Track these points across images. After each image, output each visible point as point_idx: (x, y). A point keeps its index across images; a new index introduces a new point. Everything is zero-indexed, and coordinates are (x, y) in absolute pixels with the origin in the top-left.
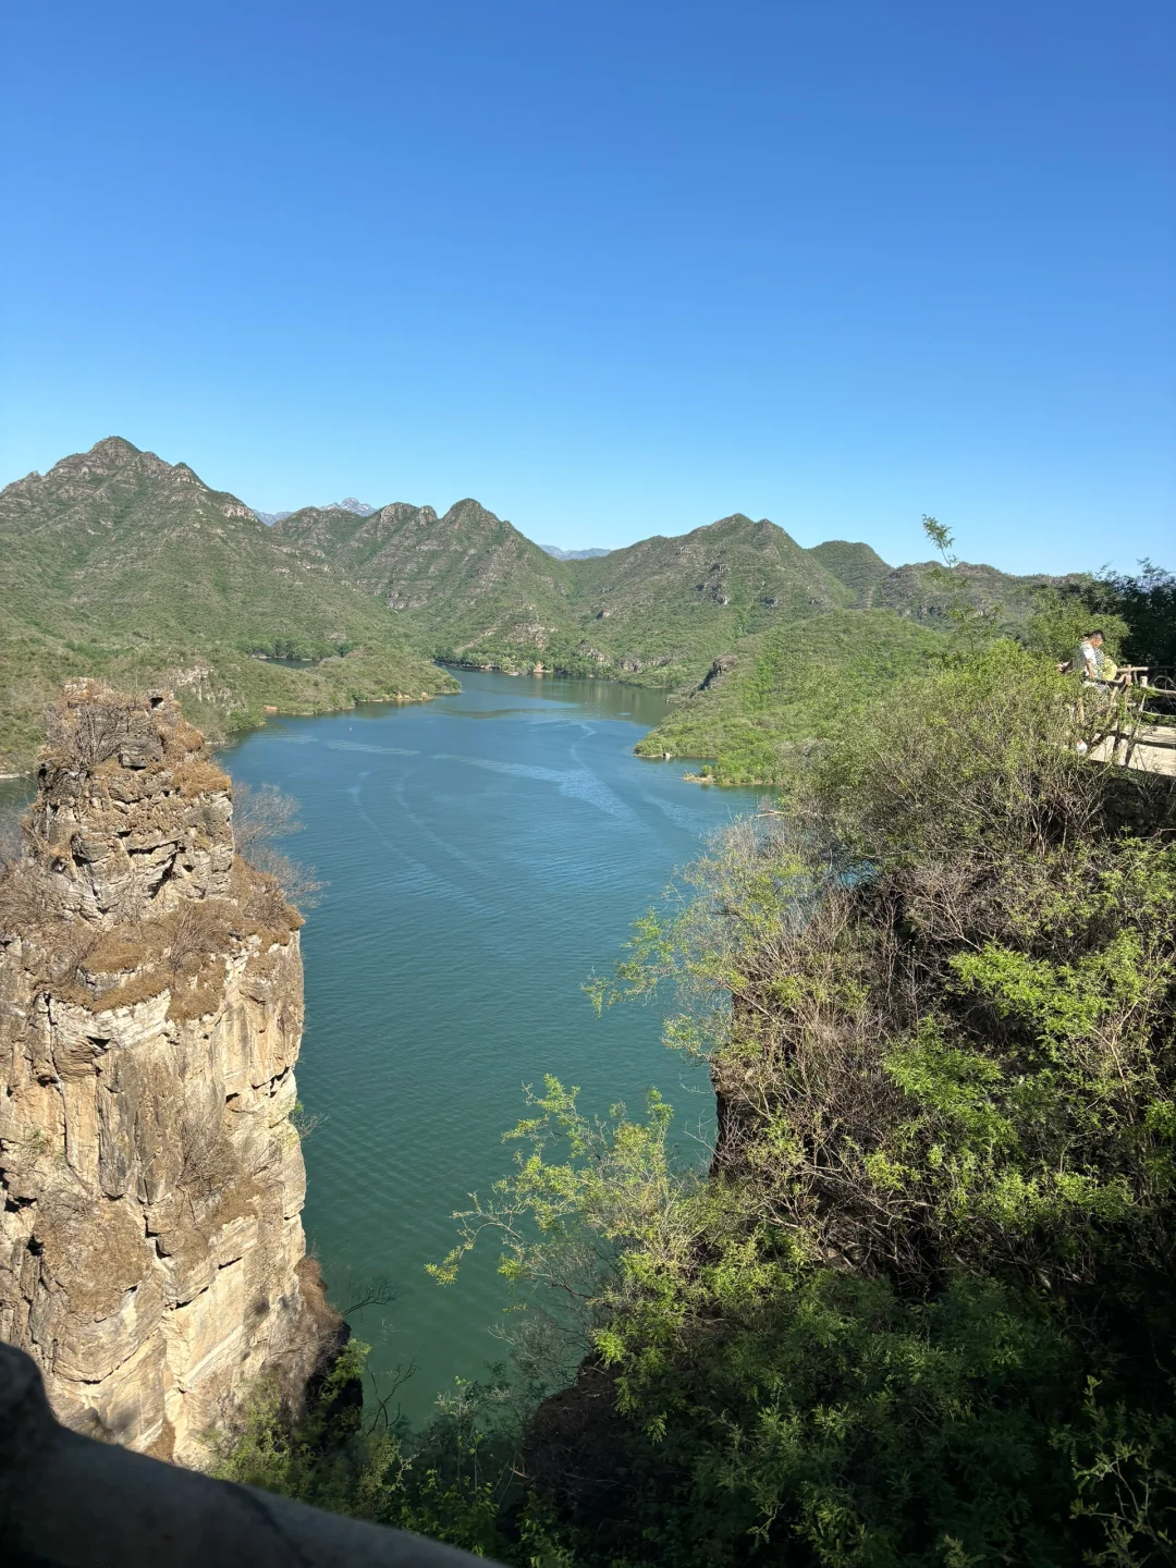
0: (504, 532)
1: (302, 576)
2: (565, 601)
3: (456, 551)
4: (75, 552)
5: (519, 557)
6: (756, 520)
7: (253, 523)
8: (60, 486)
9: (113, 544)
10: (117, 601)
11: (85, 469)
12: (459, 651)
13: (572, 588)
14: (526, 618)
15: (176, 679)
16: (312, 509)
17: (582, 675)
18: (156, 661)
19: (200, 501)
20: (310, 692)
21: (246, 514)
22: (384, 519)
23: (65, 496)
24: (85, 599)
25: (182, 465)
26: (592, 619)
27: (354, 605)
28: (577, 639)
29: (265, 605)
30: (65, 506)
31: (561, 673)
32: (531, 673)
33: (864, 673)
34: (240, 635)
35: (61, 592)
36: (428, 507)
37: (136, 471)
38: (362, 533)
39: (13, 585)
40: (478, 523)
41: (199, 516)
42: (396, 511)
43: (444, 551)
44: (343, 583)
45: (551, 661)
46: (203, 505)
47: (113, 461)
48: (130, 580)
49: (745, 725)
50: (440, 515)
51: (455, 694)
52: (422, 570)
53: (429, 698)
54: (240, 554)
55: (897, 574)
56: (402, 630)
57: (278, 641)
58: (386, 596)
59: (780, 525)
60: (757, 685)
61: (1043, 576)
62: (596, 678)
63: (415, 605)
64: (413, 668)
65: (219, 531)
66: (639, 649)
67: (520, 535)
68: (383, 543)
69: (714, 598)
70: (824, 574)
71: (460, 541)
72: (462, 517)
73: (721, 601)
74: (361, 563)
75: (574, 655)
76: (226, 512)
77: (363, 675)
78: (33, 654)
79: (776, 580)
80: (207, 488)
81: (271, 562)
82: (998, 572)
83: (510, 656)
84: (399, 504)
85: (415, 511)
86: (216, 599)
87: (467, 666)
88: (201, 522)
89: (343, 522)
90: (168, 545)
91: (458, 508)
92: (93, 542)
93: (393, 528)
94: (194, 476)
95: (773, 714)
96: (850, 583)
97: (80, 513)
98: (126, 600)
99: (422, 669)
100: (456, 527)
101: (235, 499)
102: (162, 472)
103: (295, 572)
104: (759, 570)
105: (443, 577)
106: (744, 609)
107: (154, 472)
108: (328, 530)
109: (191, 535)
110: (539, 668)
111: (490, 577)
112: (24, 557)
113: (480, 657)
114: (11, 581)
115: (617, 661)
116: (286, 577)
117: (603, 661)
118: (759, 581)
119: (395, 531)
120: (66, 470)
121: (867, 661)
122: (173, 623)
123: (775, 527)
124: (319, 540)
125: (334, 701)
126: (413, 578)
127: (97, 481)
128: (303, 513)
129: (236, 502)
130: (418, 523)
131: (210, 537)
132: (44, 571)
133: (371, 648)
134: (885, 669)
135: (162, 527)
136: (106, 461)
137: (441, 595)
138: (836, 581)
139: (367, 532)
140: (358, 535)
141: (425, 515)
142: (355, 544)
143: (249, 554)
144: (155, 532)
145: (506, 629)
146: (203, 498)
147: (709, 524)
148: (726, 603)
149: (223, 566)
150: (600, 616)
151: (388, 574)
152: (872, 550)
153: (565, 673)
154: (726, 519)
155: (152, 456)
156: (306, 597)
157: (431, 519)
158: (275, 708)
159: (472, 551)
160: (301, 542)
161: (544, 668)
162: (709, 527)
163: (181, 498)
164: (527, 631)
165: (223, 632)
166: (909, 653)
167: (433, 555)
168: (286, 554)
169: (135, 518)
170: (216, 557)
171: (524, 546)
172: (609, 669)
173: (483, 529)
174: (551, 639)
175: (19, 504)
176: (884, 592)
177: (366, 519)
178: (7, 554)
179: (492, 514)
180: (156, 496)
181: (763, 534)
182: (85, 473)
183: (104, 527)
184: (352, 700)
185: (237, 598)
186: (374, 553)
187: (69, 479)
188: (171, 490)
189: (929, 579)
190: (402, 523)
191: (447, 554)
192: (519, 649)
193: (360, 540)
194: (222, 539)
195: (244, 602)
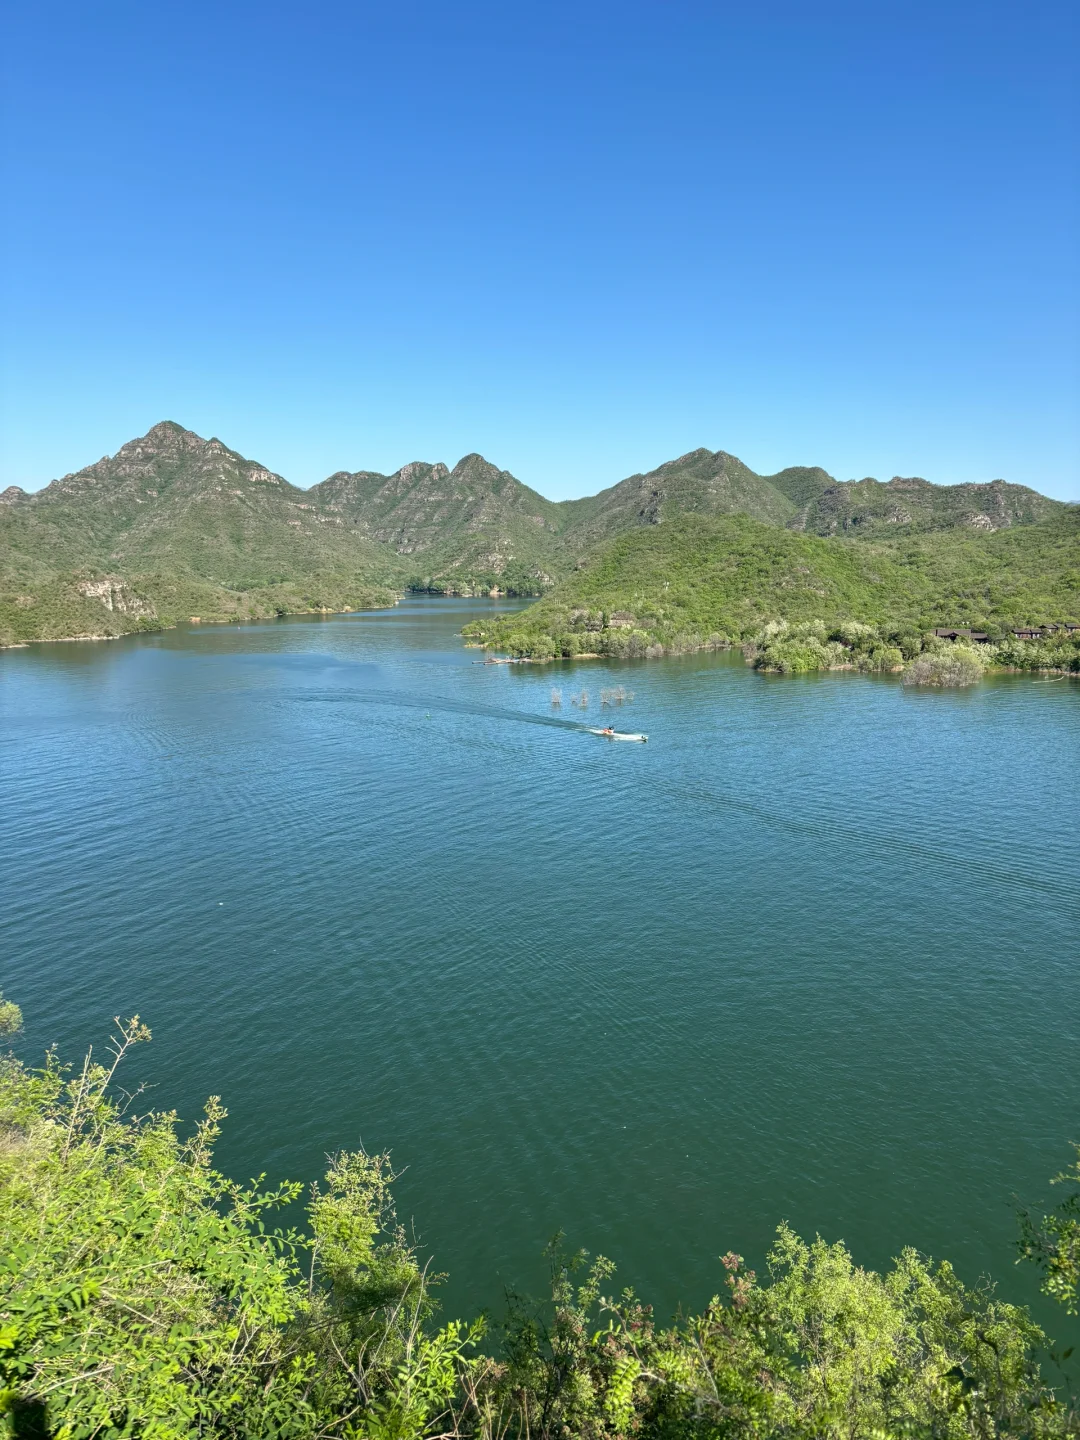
0: (502, 481)
1: (311, 527)
3: (457, 500)
4: (124, 519)
5: (514, 501)
7: (276, 486)
8: (119, 465)
9: (154, 509)
10: (145, 554)
11: (139, 450)
12: (427, 580)
13: (561, 525)
14: (488, 550)
16: (344, 473)
17: (529, 594)
20: (232, 606)
21: (269, 478)
22: (404, 477)
23: (122, 473)
24: (122, 554)
25: (214, 440)
28: (532, 564)
29: (270, 551)
30: (121, 480)
31: (512, 594)
32: (486, 594)
34: (244, 576)
35: (106, 550)
36: (441, 464)
37: (178, 449)
38: (384, 491)
39: (55, 545)
40: (481, 474)
41: (221, 482)
42: (414, 470)
43: (448, 500)
44: (353, 532)
45: (505, 584)
46: (226, 471)
47: (162, 441)
48: (158, 535)
50: (450, 470)
52: (428, 517)
54: (256, 511)
56: (397, 569)
58: (398, 542)
59: (737, 456)
61: (969, 484)
63: (420, 548)
65: (239, 492)
67: (517, 482)
68: (403, 498)
69: (651, 520)
71: (462, 491)
72: (467, 470)
74: (382, 516)
75: (524, 577)
76: (252, 477)
80: (236, 458)
81: (284, 516)
82: (928, 484)
83: (470, 582)
84: (417, 463)
85: (430, 467)
86: (229, 548)
87: (435, 592)
88: (222, 486)
89: (370, 482)
90: (194, 506)
91: (463, 462)
92: (141, 509)
93: (410, 484)
94: (224, 449)
96: (797, 502)
97: (131, 487)
98: (152, 553)
100: (461, 479)
101: (259, 465)
102: (199, 446)
103: (306, 524)
104: (692, 494)
105: (444, 524)
107: (193, 448)
108: (357, 490)
109: (213, 497)
110: (494, 593)
111: (481, 520)
112: (81, 524)
113: (443, 584)
114: (53, 542)
116: (298, 528)
118: (692, 503)
119: (414, 486)
120: (126, 452)
122: (187, 569)
123: (730, 457)
124: (348, 499)
125: (252, 612)
126: (419, 526)
127: (148, 458)
128: (336, 477)
129: (260, 468)
130: (431, 478)
131: (230, 497)
132: (96, 534)
135: (191, 493)
136: (156, 442)
137: (441, 538)
139: (388, 489)
140: (381, 493)
141: (438, 471)
142: (377, 501)
144: (187, 496)
145: (470, 561)
146: (227, 466)
147: (676, 459)
149: (239, 521)
151: (401, 523)
152: (825, 474)
153: (515, 593)
154: (690, 453)
155: (193, 435)
156: (304, 543)
157: (443, 475)
158: (198, 619)
159: (470, 499)
161: (500, 591)
162: (674, 462)
163: (210, 468)
164: (488, 561)
167: (439, 504)
168: (303, 510)
169: (174, 487)
170: (233, 515)
171: (520, 491)
173: (484, 479)
174: (507, 565)
175: (87, 483)
177: (389, 478)
179: (492, 465)
180: (191, 468)
181: (717, 464)
182: (139, 453)
183: (151, 497)
184: (271, 612)
185: (248, 547)
186: (393, 507)
187: (126, 459)
188: (204, 462)
189: (861, 494)
190: (419, 479)
191: (450, 503)
192: (479, 576)
193: (383, 496)
194: (240, 499)
195: (254, 551)
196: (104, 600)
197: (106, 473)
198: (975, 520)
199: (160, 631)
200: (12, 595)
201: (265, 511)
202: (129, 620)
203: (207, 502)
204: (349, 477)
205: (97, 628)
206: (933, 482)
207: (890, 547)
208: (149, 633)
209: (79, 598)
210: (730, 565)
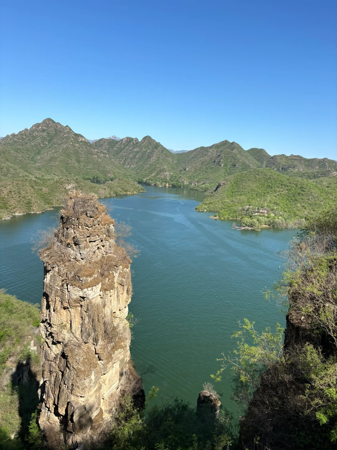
0: (158, 145)
1: (100, 158)
2: (175, 165)
3: (144, 151)
4: (37, 151)
5: (162, 153)
6: (231, 142)
7: (87, 143)
8: (34, 132)
9: (48, 149)
10: (49, 165)
11: (40, 127)
12: (145, 180)
13: (177, 161)
14: (164, 170)
15: (66, 187)
16: (103, 139)
17: (180, 187)
18: (60, 182)
20: (103, 191)
21: (85, 140)
22: (124, 141)
23: (35, 135)
24: (40, 164)
25: (67, 126)
26: (183, 171)
27: (115, 166)
28: (178, 176)
29: (90, 166)
30: (35, 138)
31: (174, 186)
32: (165, 186)
33: (263, 187)
35: (33, 162)
36: (136, 138)
37: (54, 128)
38: (117, 146)
39: (20, 160)
40: (150, 143)
41: (72, 141)
42: (127, 139)
43: (141, 151)
44: (112, 160)
45: (171, 183)
46: (73, 137)
47: (48, 125)
48: (52, 159)
49: (228, 202)
50: (140, 141)
51: (144, 192)
52: (134, 156)
53: (136, 193)
54: (83, 152)
55: (272, 158)
56: (129, 174)
57: (94, 177)
58: (124, 164)
59: (238, 143)
60: (231, 190)
61: (316, 159)
62: (184, 188)
63: (132, 166)
64: (132, 184)
65: (77, 145)
66: (197, 180)
67: (162, 146)
68: (123, 148)
69: (219, 164)
70: (251, 158)
71: (145, 148)
72: (146, 141)
73: (221, 165)
74: (117, 154)
75: (178, 181)
76: (79, 139)
77: (118, 186)
78: (27, 180)
79: (237, 159)
80: (74, 133)
81: (92, 154)
82: (302, 158)
83: (159, 181)
84: (128, 137)
85: (132, 139)
86: (76, 164)
87: (146, 184)
88: (72, 142)
89: (112, 143)
90: (63, 149)
91: (145, 138)
92: (43, 148)
93: (126, 144)
94: (70, 129)
95: (236, 199)
96: (258, 160)
97: (39, 140)
98: (51, 164)
99: (134, 185)
100: (144, 144)
101: (82, 136)
102: (62, 128)
103: (98, 157)
104: (232, 157)
105: (140, 158)
106: (228, 168)
107: (59, 128)
108: (108, 145)
109: (69, 146)
110: (167, 185)
111: (154, 159)
112: (23, 152)
113: (151, 181)
115: (190, 183)
116: (96, 158)
117: (186, 183)
118: (232, 160)
119: (127, 145)
120: (35, 128)
121: (264, 183)
122: (64, 171)
124: (105, 148)
126: (131, 159)
127: (44, 131)
128: (101, 140)
129: (82, 137)
130: (133, 143)
131: (75, 147)
132: (29, 156)
133: (120, 179)
134: (269, 186)
135: (61, 144)
136: (46, 125)
137: (139, 164)
138: (254, 160)
139: (119, 145)
140: (116, 146)
141: (135, 140)
142: (115, 149)
143: (86, 152)
144: (60, 145)
145: (158, 173)
146: (73, 135)
147: (217, 143)
148: (222, 166)
149: (78, 155)
150: (185, 170)
151: (125, 157)
152: (265, 151)
153: (175, 186)
154: (222, 141)
155: (59, 124)
156: (102, 164)
157: (137, 142)
159: (149, 151)
160: (100, 148)
161: (169, 185)
163: (67, 136)
164: (164, 174)
165: (78, 174)
166: (276, 181)
167: (137, 152)
168: (96, 152)
169: (54, 141)
170: (76, 153)
171: (164, 149)
172: (187, 185)
173: (152, 144)
174: (171, 176)
175: (22, 137)
176: (269, 163)
177: (119, 142)
178: (19, 151)
179: (154, 140)
180: (60, 135)
181: (233, 146)
182: (40, 129)
183: (45, 144)
184: (115, 194)
185: (82, 164)
186: (121, 151)
187: (36, 130)
188: (64, 133)
189: (282, 159)
190: (129, 143)
191: (142, 152)
192: (162, 179)
193: (117, 148)
194: (78, 147)
195: (84, 165)
197: (24, 134)
198: (333, 173)
200: (41, 188)
204: (105, 140)
206: (304, 157)
207: (314, 182)
209: (64, 190)
210: (284, 190)
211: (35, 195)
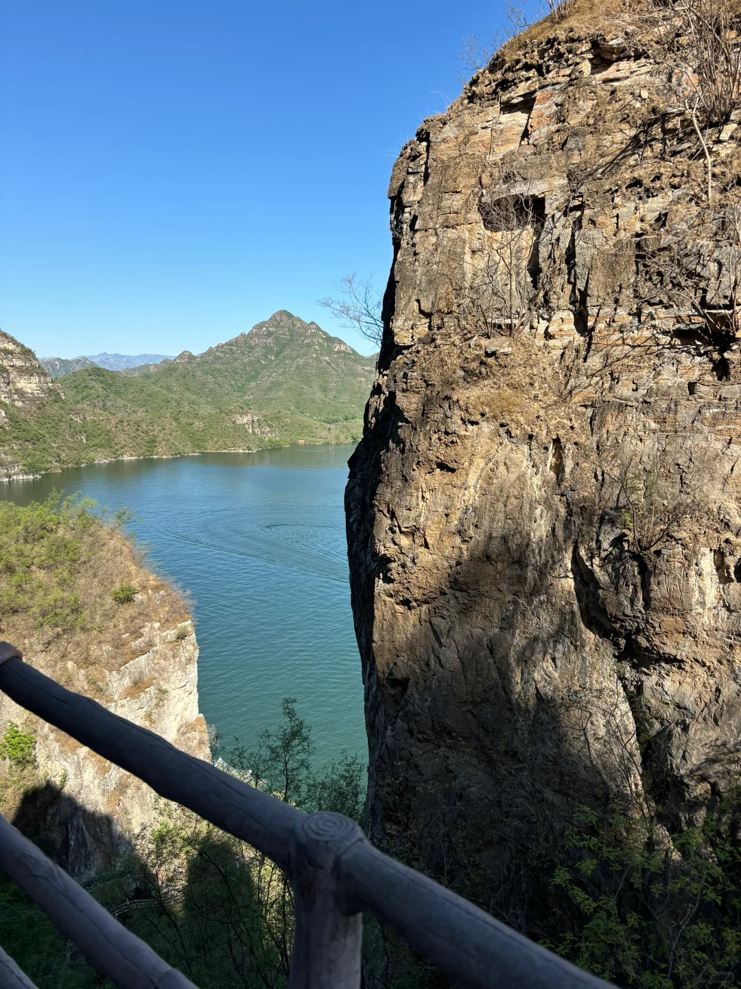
4: (253, 373)
7: (350, 354)
8: (252, 338)
9: (272, 368)
10: (266, 397)
11: (264, 329)
15: (236, 420)
19: (318, 342)
20: (325, 433)
21: (346, 349)
23: (253, 344)
24: (251, 397)
25: (313, 323)
29: (345, 398)
30: (252, 348)
37: (289, 328)
39: (211, 389)
41: (316, 351)
46: (320, 344)
47: (279, 323)
48: (275, 385)
54: (337, 371)
65: (327, 358)
76: (335, 348)
80: (325, 335)
81: (354, 374)
86: (319, 395)
88: (316, 353)
90: (298, 367)
92: (264, 367)
94: (318, 329)
97: (258, 352)
101: (340, 340)
102: (302, 327)
107: (299, 328)
109: (310, 360)
112: (227, 376)
114: (210, 387)
116: (363, 383)
120: (256, 330)
122: (292, 408)
125: (337, 438)
127: (269, 334)
129: (340, 342)
131: (321, 361)
132: (236, 383)
135: (297, 357)
136: (276, 323)
144: (293, 360)
146: (320, 340)
149: (326, 377)
155: (299, 320)
158: (303, 441)
163: (309, 341)
169: (286, 353)
170: (323, 373)
175: (231, 349)
180: (297, 341)
182: (264, 331)
183: (271, 360)
184: (349, 439)
185: (331, 395)
187: (256, 334)
188: (305, 337)
194: (328, 363)
195: (335, 397)
196: (247, 426)
197: (242, 344)
199: (280, 448)
200: (191, 421)
201: (342, 370)
202: (262, 441)
203: (306, 364)
205: (242, 444)
208: (275, 449)
209: (232, 425)
211: (179, 433)
